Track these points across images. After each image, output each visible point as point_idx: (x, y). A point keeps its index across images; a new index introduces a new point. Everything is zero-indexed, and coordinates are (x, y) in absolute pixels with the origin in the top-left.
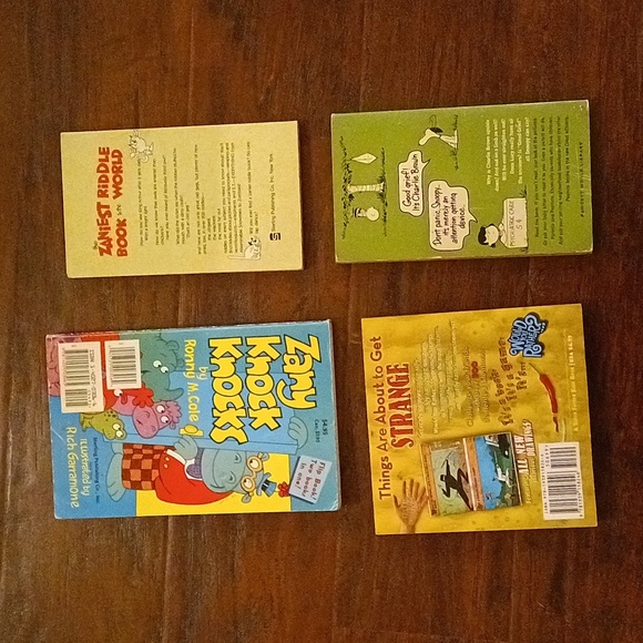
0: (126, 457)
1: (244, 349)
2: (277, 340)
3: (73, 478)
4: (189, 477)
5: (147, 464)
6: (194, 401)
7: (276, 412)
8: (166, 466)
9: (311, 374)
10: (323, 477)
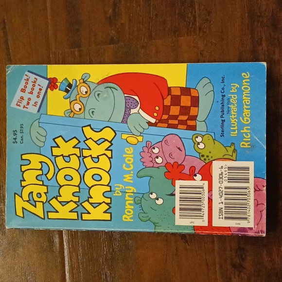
0: (194, 118)
1: (80, 210)
2: (51, 215)
3: (246, 100)
4: (136, 98)
5: (175, 110)
6: (127, 166)
7: (56, 151)
8: (157, 108)
9: (24, 184)
10: (19, 94)
